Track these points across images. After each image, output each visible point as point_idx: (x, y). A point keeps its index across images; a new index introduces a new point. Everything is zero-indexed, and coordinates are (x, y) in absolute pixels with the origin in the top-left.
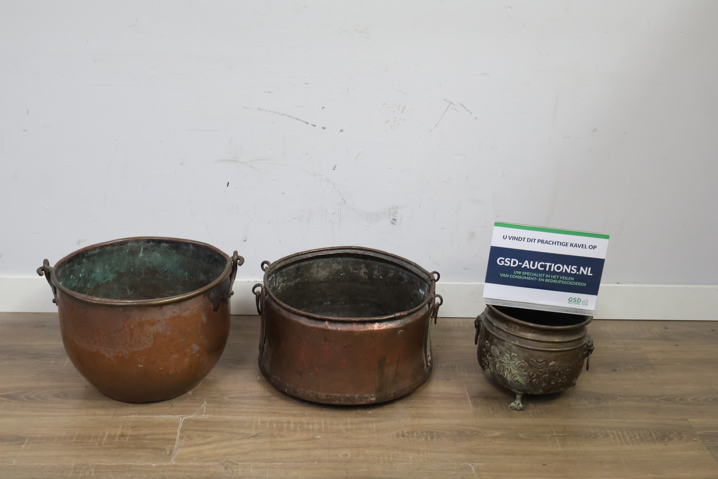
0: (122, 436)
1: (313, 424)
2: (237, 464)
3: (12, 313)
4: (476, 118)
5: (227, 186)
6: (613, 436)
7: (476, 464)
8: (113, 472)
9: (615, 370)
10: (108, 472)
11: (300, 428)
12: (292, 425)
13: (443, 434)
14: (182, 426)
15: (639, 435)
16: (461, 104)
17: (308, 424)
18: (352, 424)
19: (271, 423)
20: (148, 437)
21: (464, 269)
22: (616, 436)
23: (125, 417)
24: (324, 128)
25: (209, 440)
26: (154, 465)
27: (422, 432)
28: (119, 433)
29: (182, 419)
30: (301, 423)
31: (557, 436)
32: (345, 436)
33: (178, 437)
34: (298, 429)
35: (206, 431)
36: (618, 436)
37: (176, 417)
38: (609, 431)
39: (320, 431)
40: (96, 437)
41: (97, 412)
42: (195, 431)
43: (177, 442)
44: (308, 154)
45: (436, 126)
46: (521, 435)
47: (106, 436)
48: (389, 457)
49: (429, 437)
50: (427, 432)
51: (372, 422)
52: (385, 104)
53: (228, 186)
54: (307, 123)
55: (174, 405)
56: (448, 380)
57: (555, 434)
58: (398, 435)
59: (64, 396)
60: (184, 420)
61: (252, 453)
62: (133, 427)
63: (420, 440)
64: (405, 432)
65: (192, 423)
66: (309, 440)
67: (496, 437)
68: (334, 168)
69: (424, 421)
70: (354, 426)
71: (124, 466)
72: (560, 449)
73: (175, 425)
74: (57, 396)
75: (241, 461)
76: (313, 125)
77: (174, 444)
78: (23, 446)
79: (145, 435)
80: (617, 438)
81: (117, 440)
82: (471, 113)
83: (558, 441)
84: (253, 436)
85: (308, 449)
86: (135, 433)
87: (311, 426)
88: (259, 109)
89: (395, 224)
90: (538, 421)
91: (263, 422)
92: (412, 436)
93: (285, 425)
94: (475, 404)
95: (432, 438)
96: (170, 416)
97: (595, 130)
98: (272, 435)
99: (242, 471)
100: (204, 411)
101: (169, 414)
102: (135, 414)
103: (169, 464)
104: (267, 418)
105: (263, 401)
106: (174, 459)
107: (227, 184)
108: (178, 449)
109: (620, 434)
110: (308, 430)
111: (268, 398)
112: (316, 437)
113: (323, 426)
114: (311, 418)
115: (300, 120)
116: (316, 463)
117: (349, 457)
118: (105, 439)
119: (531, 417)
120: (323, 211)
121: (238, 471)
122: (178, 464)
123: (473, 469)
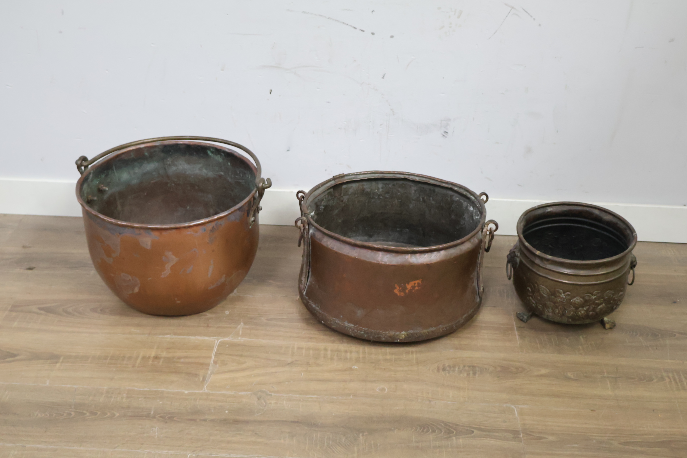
0: (156, 358)
1: (351, 352)
2: (270, 395)
3: (55, 217)
4: (540, 25)
5: (270, 93)
6: (669, 380)
7: (521, 406)
8: (145, 398)
9: (675, 302)
10: (139, 398)
11: (337, 356)
12: (329, 352)
13: (486, 369)
14: (218, 350)
16: (524, 9)
17: (346, 352)
18: (391, 354)
19: (308, 349)
20: (182, 360)
21: (519, 185)
22: (672, 380)
23: (160, 336)
24: (373, 34)
25: (244, 366)
26: (186, 392)
27: (464, 366)
28: (153, 354)
29: (217, 342)
30: (339, 351)
31: (608, 377)
32: (384, 368)
34: (335, 357)
35: (241, 356)
36: (675, 380)
37: (212, 339)
38: (664, 374)
39: (358, 360)
40: (130, 358)
41: (133, 330)
42: (231, 355)
43: (211, 368)
44: (355, 61)
45: (495, 33)
46: (569, 375)
47: (140, 357)
48: (428, 393)
49: (471, 372)
50: (469, 367)
51: (412, 353)
52: (439, 8)
54: (355, 28)
55: (210, 325)
56: (494, 307)
57: (606, 375)
58: (438, 369)
59: (101, 310)
60: (220, 342)
61: (287, 383)
62: (167, 349)
63: (461, 375)
64: (447, 365)
65: (227, 346)
66: (346, 370)
67: (542, 376)
68: (383, 77)
69: (466, 354)
70: (393, 356)
71: (156, 391)
72: (610, 393)
73: (210, 348)
74: (94, 310)
75: (274, 392)
76: (362, 30)
77: (208, 369)
78: (58, 365)
79: (179, 358)
80: (673, 382)
81: (150, 362)
82: (534, 19)
83: (608, 383)
84: (288, 364)
85: (345, 381)
86: (170, 355)
87: (348, 355)
88: (304, 12)
89: (446, 137)
90: (588, 359)
91: (300, 348)
92: (454, 371)
93: (322, 352)
94: (522, 337)
95: (474, 374)
96: (206, 338)
97: (672, 40)
98: (308, 364)
99: (275, 403)
100: (241, 333)
101: (205, 335)
102: (170, 334)
103: (201, 392)
104: (304, 344)
105: (301, 325)
106: (207, 386)
107: (270, 91)
108: (212, 375)
109: (677, 377)
110: (346, 359)
111: (307, 321)
112: (353, 367)
113: (361, 356)
114: (349, 345)
115: (347, 24)
116: (351, 397)
117: (386, 392)
118: (139, 361)
119: (581, 354)
120: (371, 121)
121: (271, 403)
122: (211, 392)
123: (516, 412)
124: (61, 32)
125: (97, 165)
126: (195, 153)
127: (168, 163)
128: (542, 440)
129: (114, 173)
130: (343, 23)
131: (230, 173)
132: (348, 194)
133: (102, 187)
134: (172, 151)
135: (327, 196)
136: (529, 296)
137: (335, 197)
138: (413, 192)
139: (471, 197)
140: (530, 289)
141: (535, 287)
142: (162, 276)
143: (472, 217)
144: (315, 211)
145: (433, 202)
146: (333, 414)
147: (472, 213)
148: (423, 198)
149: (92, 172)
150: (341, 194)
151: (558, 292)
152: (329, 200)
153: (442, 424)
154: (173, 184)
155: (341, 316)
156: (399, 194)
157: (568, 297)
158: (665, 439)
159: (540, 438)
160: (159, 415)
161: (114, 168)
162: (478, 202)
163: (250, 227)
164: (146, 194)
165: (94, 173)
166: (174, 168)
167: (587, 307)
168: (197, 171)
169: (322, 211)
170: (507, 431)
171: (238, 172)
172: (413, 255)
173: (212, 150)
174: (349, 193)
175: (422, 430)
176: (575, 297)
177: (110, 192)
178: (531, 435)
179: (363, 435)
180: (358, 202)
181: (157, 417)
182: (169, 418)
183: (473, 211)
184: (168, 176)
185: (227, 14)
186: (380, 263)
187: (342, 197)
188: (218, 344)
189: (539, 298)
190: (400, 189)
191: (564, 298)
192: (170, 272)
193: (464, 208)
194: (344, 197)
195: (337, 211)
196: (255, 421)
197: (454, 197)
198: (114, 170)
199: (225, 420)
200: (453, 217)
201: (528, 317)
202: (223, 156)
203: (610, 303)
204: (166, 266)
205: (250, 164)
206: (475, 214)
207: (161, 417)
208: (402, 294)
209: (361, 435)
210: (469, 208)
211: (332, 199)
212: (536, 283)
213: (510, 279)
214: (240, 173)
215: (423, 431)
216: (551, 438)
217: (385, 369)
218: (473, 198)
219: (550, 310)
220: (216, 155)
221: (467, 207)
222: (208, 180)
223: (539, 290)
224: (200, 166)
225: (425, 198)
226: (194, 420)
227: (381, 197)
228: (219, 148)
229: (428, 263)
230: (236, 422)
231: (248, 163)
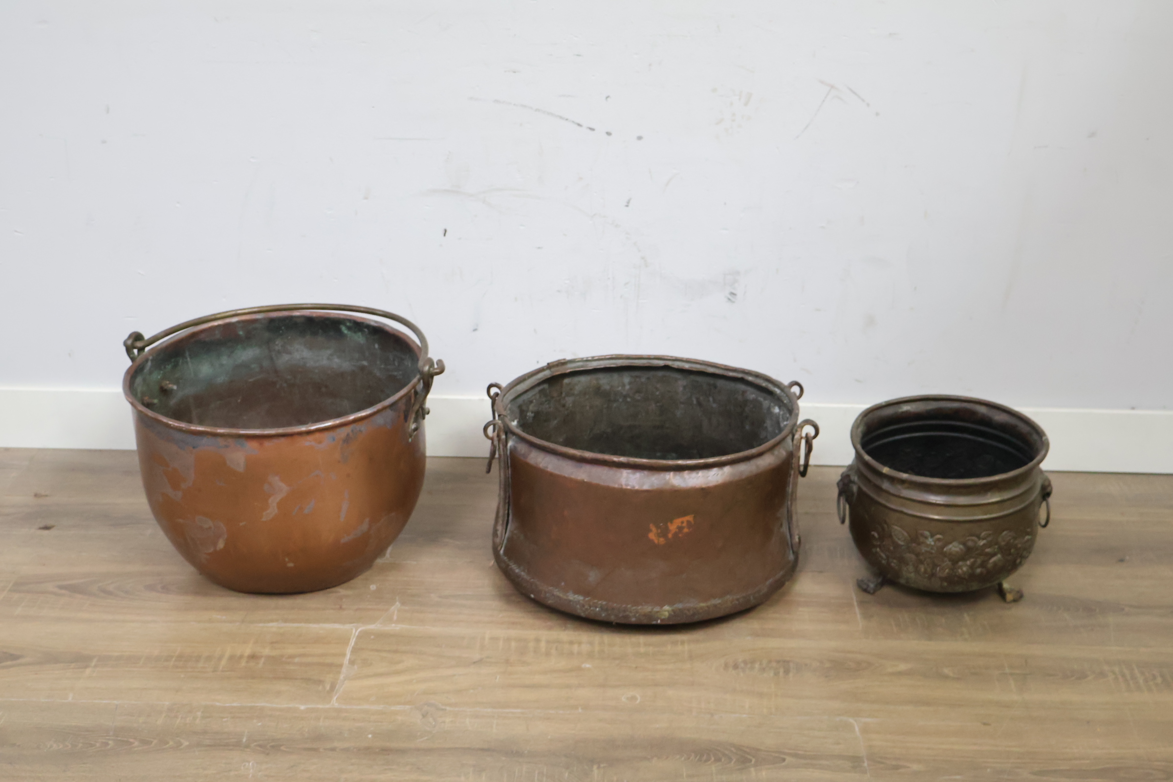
0: (253, 657)
1: (580, 643)
2: (443, 710)
3: (90, 451)
4: (877, 114)
5: (443, 235)
6: (1114, 677)
7: (864, 720)
8: (233, 718)
9: (1122, 561)
10: (223, 718)
11: (556, 650)
12: (543, 644)
13: (806, 665)
14: (356, 643)
15: (1162, 676)
16: (850, 89)
17: (571, 643)
18: (645, 645)
19: (508, 640)
20: (297, 660)
21: (856, 380)
22: (1119, 677)
23: (261, 625)
24: (609, 134)
25: (400, 667)
26: (302, 707)
27: (770, 662)
28: (248, 651)
29: (356, 631)
30: (558, 641)
31: (1011, 674)
32: (634, 666)
33: (346, 661)
34: (553, 651)
35: (396, 652)
36: (1123, 676)
37: (347, 627)
38: (1106, 668)
39: (590, 656)
40: (209, 658)
41: (216, 616)
42: (377, 651)
43: (344, 670)
44: (581, 179)
45: (806, 128)
46: (946, 671)
47: (227, 655)
48: (709, 703)
49: (781, 671)
50: (778, 662)
51: (683, 643)
52: (714, 90)
53: (445, 235)
54: (579, 125)
55: (344, 607)
56: (821, 572)
57: (1007, 670)
58: (726, 666)
59: (163, 588)
60: (361, 632)
61: (472, 691)
63: (765, 675)
64: (740, 660)
65: (372, 637)
66: (570, 670)
67: (900, 674)
68: (626, 204)
69: (772, 643)
70: (651, 648)
71: (252, 708)
72: (1015, 697)
73: (343, 640)
74: (150, 588)
75: (451, 705)
76: (590, 129)
77: (339, 673)
78: (88, 671)
79: (292, 657)
80: (1121, 680)
82: (868, 105)
83: (1012, 682)
84: (474, 663)
85: (568, 686)
86: (274, 653)
87: (575, 648)
88: (496, 101)
89: (733, 302)
90: (979, 646)
91: (494, 639)
92: (752, 669)
93: (531, 645)
94: (867, 616)
95: (787, 672)
96: (337, 626)
97: (1092, 135)
98: (507, 662)
99: (452, 722)
100: (395, 617)
101: (335, 622)
102: (277, 621)
103: (327, 706)
104: (501, 632)
105: (496, 604)
106: (336, 699)
107: (444, 232)
108: (346, 682)
109: (1127, 672)
110: (571, 654)
111: (506, 598)
112: (583, 666)
113: (597, 648)
114: (576, 633)
115: (567, 120)
116: (580, 710)
117: (638, 701)
118: (224, 662)
119: (965, 640)
120: (609, 278)
121: (444, 722)
122: (344, 707)
123: (857, 729)
124: (104, 142)
125: (159, 347)
126: (320, 331)
127: (277, 348)
128: (900, 770)
129: (187, 363)
130: (561, 118)
131: (378, 362)
132: (573, 395)
133: (166, 384)
134: (283, 328)
135: (538, 397)
136: (875, 546)
137: (553, 397)
138: (681, 389)
139: (775, 391)
140: (876, 535)
141: (883, 529)
142: (264, 519)
143: (778, 423)
144: (518, 420)
145: (714, 405)
146: (549, 737)
147: (777, 416)
148: (698, 399)
149: (151, 358)
150: (561, 393)
151: (922, 535)
152: (542, 404)
153: (733, 749)
154: (285, 385)
155: (563, 584)
156: (657, 393)
157: (939, 544)
158: (1108, 766)
159: (896, 767)
160: (255, 744)
161: (187, 354)
162: (787, 396)
163: (410, 440)
164: (239, 401)
165: (152, 360)
166: (286, 357)
167: (972, 560)
168: (325, 362)
169: (531, 420)
170: (840, 757)
171: (392, 359)
172: (678, 473)
173: (348, 324)
174: (576, 392)
175: (698, 757)
176: (950, 543)
177: (180, 394)
178: (882, 763)
179: (599, 768)
180: (591, 407)
181: (252, 745)
182: (273, 747)
183: (779, 413)
184: (276, 372)
185: (373, 107)
186: (624, 487)
187: (564, 398)
188: (357, 634)
189: (892, 548)
190: (658, 386)
191: (932, 546)
192: (276, 511)
193: (765, 411)
194: (567, 399)
195: (556, 422)
196: (418, 750)
197: (748, 393)
198: (187, 358)
199: (367, 749)
200: (747, 427)
201: (876, 586)
202: (367, 333)
203: (1010, 554)
204: (270, 501)
205: (411, 343)
206: (783, 418)
207: (260, 746)
208: (662, 541)
209: (595, 767)
210: (772, 410)
211: (546, 401)
212: (886, 522)
213: (843, 522)
214: (394, 360)
215: (700, 760)
216: (915, 767)
217: (636, 667)
218: (778, 391)
219: (911, 568)
220: (355, 332)
221: (769, 408)
222: (342, 375)
223: (890, 536)
224: (329, 352)
225: (701, 398)
226: (315, 750)
227: (629, 400)
228: (359, 320)
229: (704, 486)
230: (385, 751)
231: (408, 340)
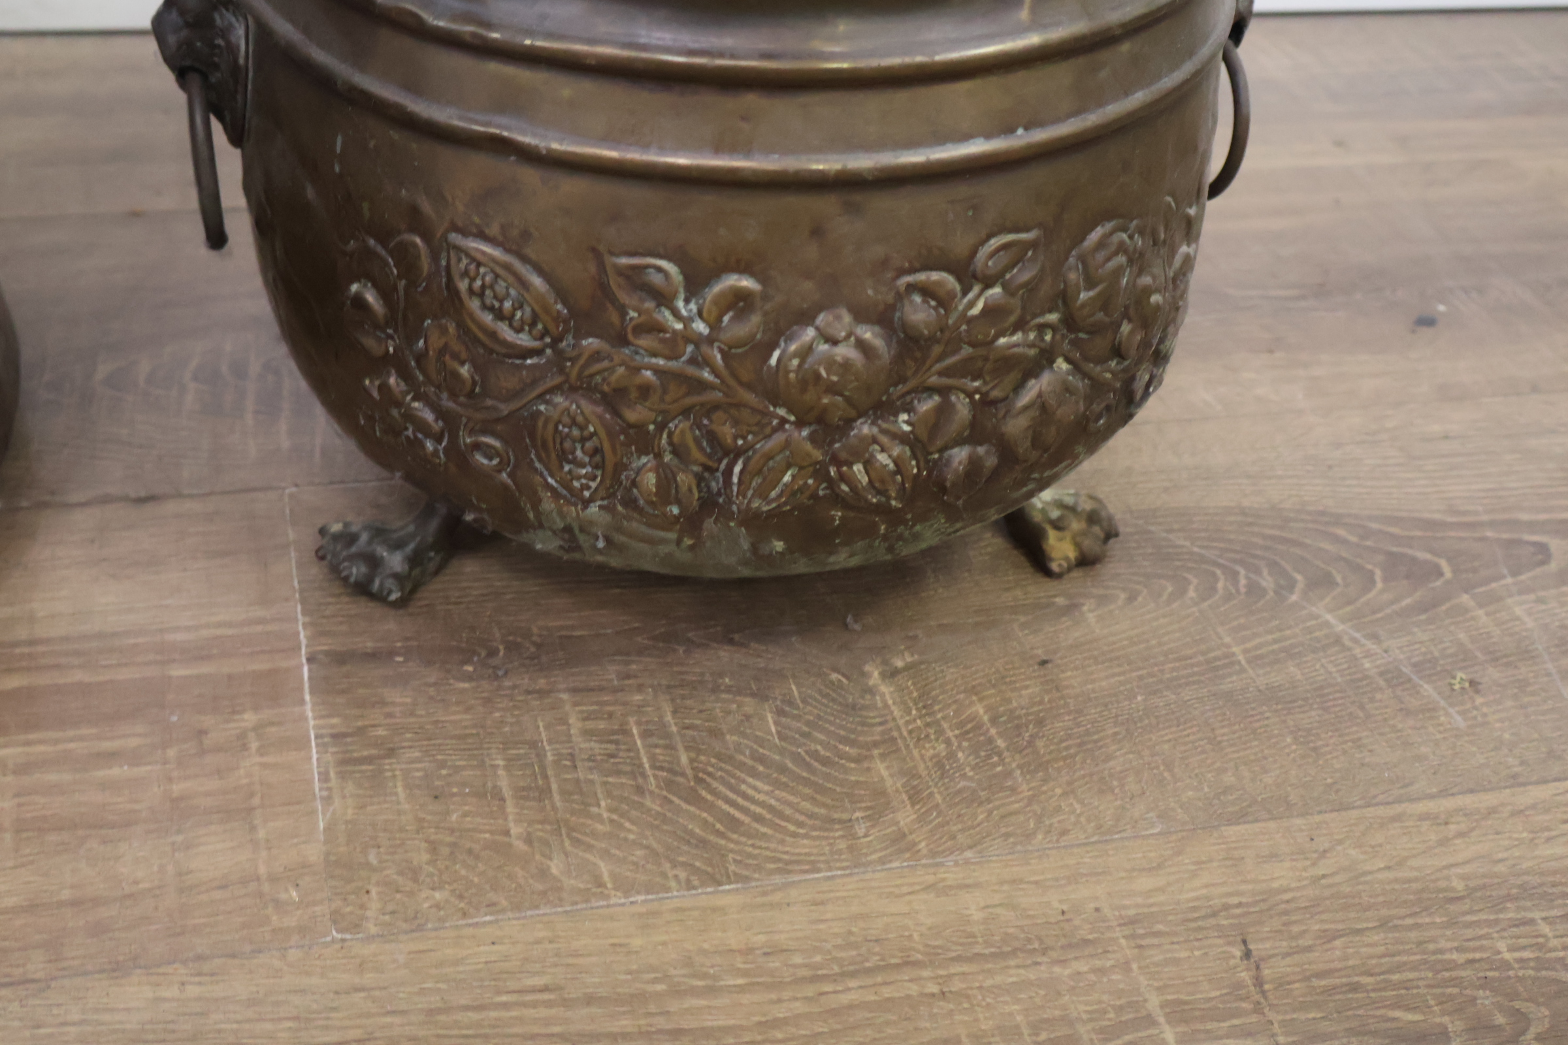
94: (359, 749)
119: (900, 843)
136: (381, 364)
140: (370, 297)
141: (405, 257)
151: (635, 279)
157: (737, 329)
167: (927, 405)
176: (806, 317)
189: (465, 371)
191: (697, 340)
201: (415, 560)
212: (416, 221)
213: (217, 238)
219: (584, 476)
223: (452, 302)
